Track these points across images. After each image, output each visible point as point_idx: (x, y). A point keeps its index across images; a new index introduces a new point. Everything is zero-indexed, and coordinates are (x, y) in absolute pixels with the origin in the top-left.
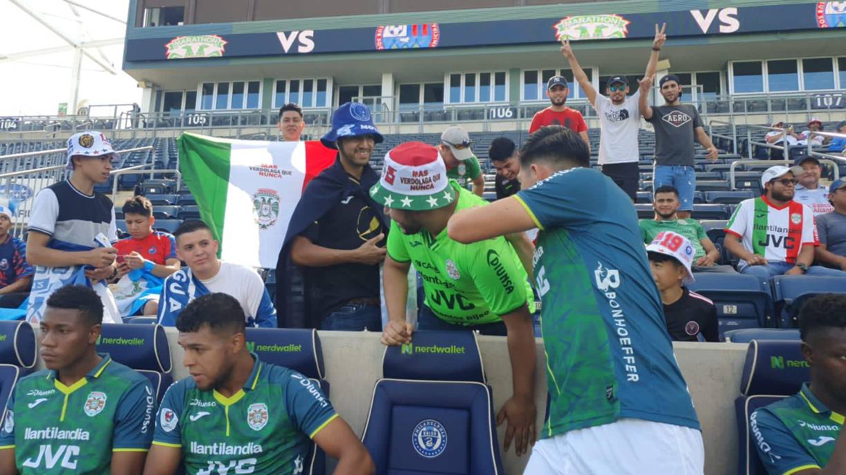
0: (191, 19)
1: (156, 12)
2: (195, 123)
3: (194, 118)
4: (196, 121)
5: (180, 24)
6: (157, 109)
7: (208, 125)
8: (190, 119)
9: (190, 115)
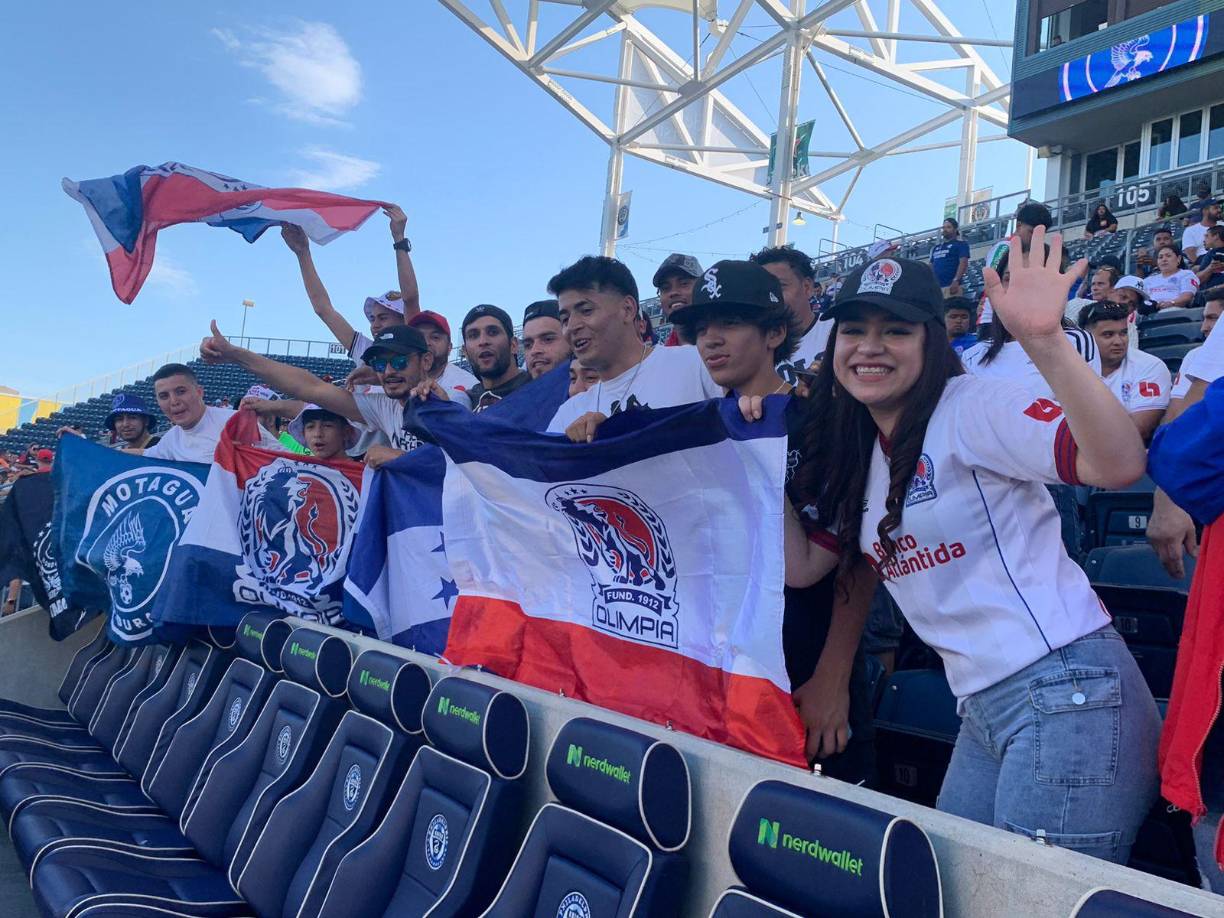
0: (1120, 11)
1: (1066, 18)
2: (1129, 202)
3: (1129, 194)
4: (1132, 198)
5: (1103, 26)
6: (1074, 188)
7: (1154, 203)
8: (1121, 196)
9: (1122, 190)
